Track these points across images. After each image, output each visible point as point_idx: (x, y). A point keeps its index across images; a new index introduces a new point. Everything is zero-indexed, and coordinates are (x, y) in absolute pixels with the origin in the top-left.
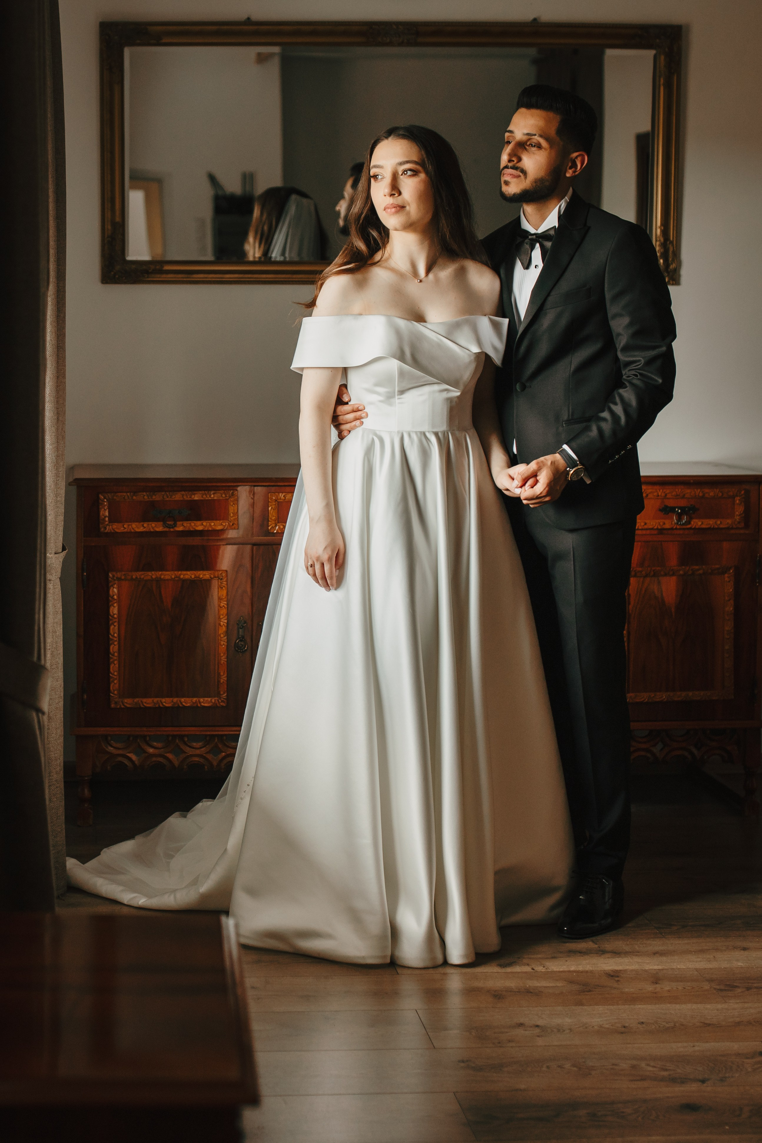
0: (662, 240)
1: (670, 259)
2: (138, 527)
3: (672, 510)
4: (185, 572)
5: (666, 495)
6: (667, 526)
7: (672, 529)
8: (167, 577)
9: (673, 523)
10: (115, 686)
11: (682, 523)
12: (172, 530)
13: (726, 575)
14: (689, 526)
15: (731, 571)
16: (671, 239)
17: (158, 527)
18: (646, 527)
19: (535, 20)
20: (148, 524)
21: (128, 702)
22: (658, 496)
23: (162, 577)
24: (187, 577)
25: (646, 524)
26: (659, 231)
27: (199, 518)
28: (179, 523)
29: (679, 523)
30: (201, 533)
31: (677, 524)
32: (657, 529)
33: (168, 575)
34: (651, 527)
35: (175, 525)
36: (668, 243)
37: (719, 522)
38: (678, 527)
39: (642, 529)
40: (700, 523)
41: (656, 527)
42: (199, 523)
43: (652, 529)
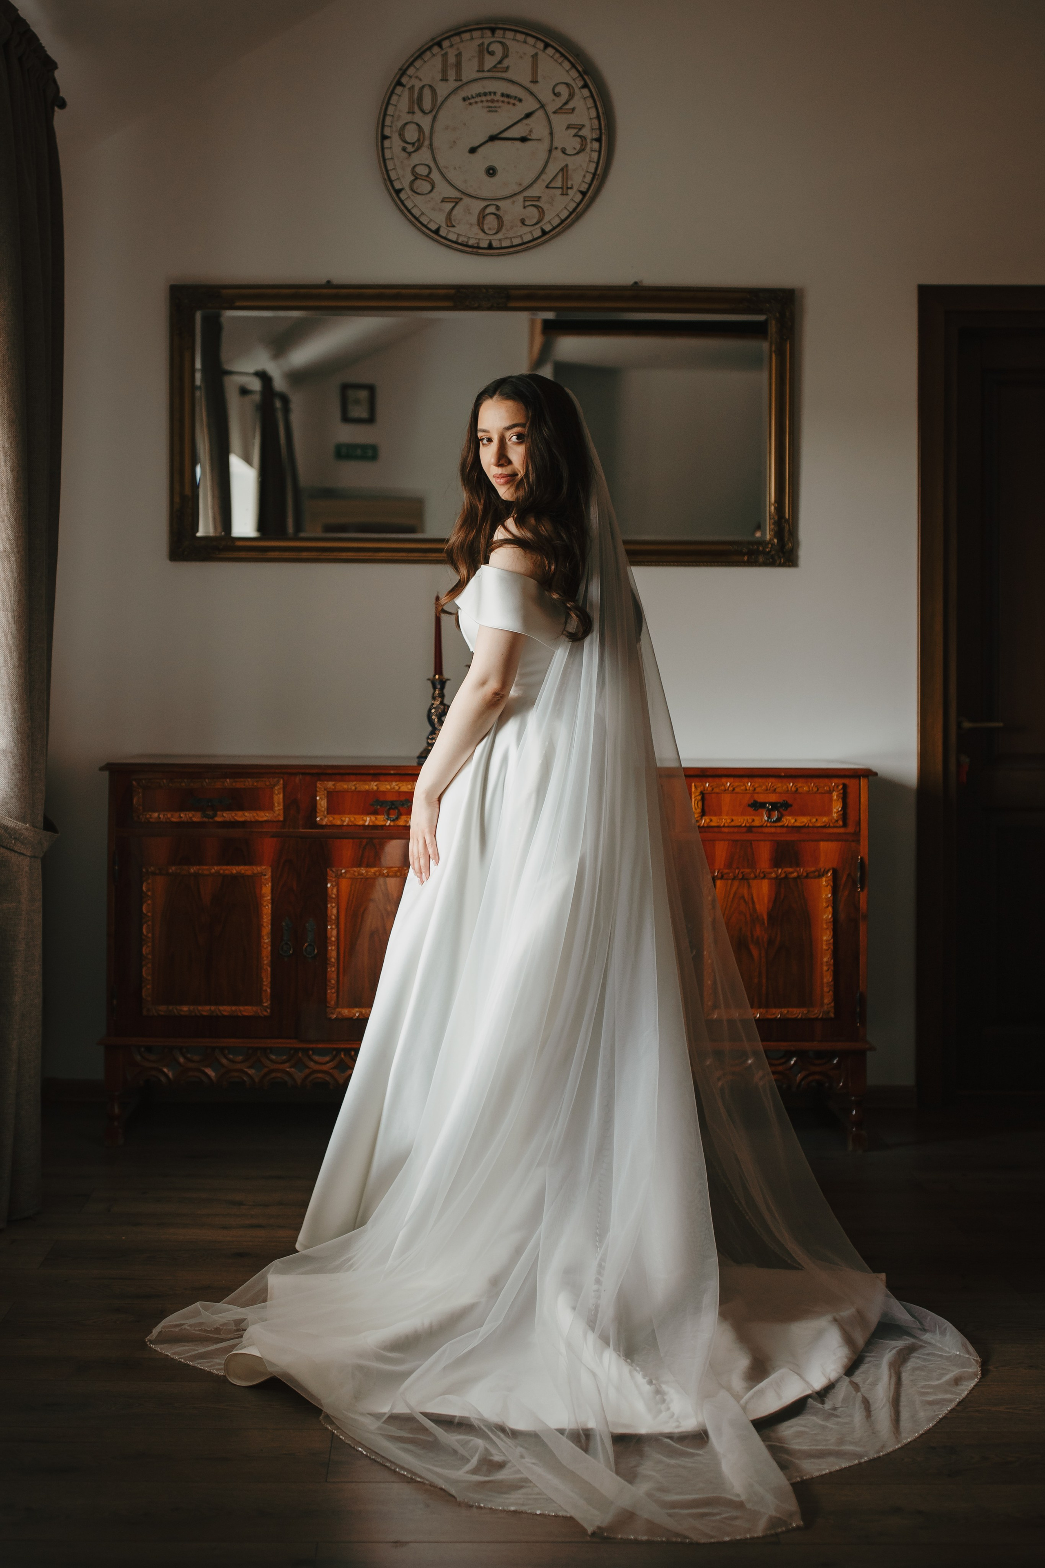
0: (776, 518)
1: (786, 539)
2: (174, 817)
3: (762, 805)
4: (225, 867)
5: (755, 789)
6: (757, 823)
7: (762, 826)
8: (206, 872)
9: (763, 820)
10: (147, 991)
11: (772, 820)
12: (211, 820)
13: (824, 879)
14: (780, 824)
15: (829, 874)
16: (787, 517)
17: (197, 817)
18: (733, 824)
19: (636, 283)
20: (185, 814)
21: (162, 1009)
22: (746, 790)
23: (200, 872)
24: (227, 872)
25: (732, 820)
26: (773, 508)
27: (241, 808)
28: (219, 813)
29: (770, 820)
30: (243, 824)
31: (768, 820)
32: (745, 826)
33: (205, 869)
34: (739, 824)
35: (215, 815)
36: (783, 521)
37: (814, 820)
38: (769, 825)
39: (728, 827)
40: (793, 821)
41: (744, 825)
42: (240, 813)
43: (740, 827)
